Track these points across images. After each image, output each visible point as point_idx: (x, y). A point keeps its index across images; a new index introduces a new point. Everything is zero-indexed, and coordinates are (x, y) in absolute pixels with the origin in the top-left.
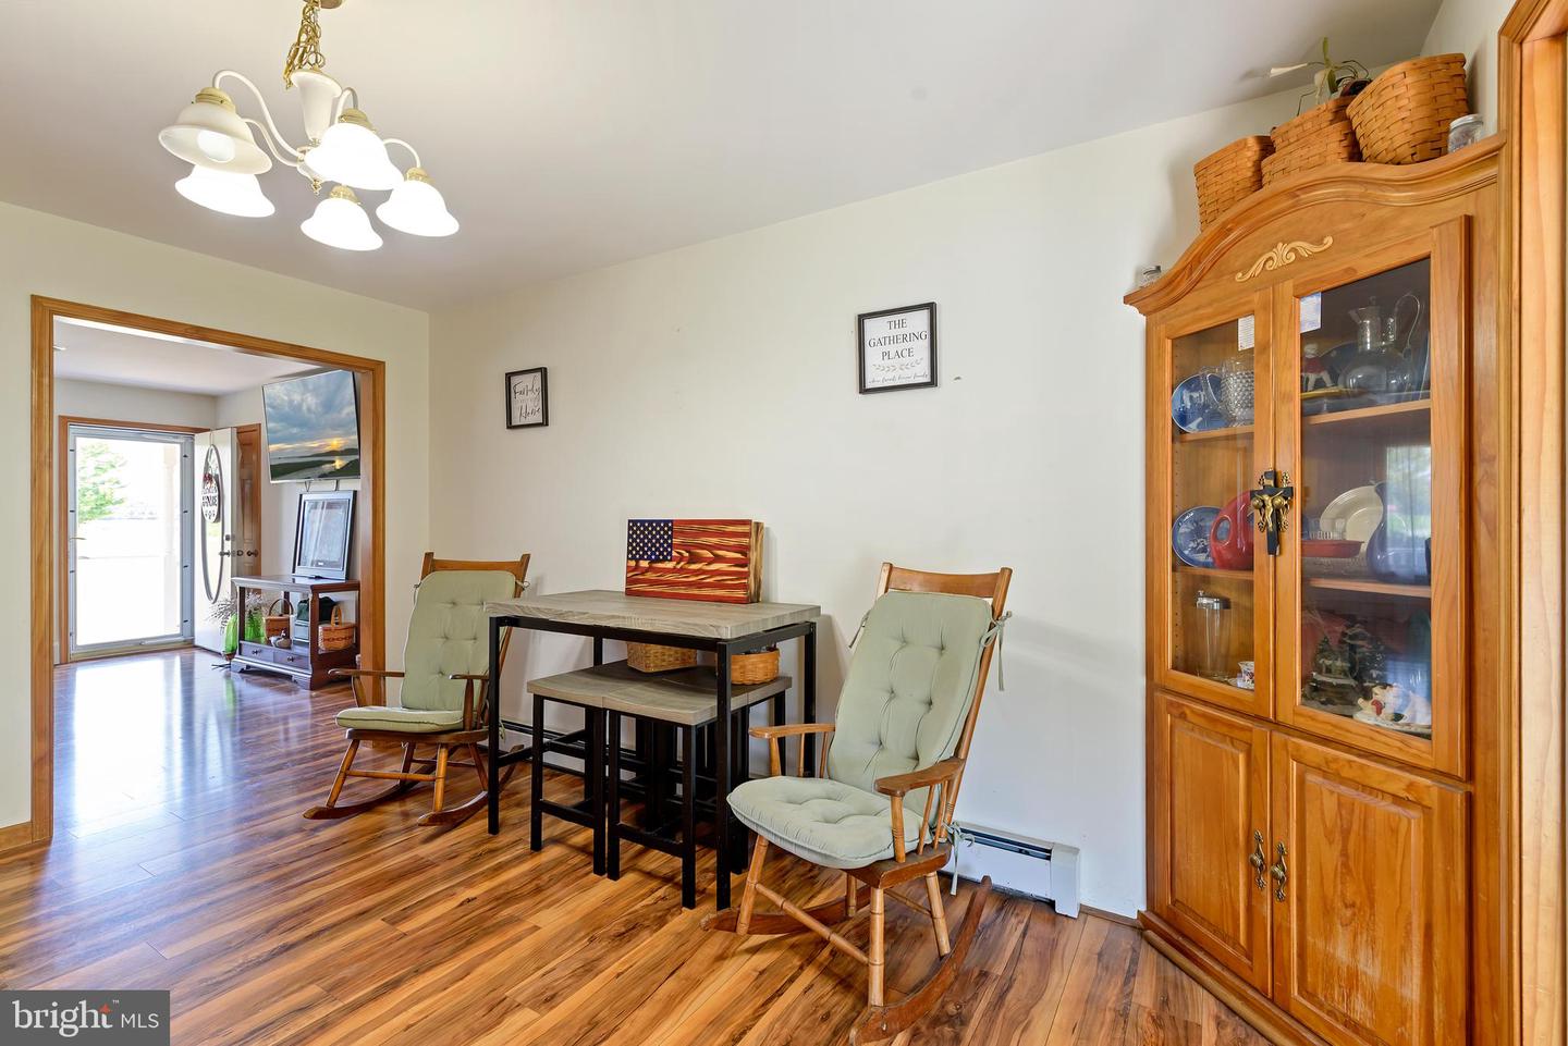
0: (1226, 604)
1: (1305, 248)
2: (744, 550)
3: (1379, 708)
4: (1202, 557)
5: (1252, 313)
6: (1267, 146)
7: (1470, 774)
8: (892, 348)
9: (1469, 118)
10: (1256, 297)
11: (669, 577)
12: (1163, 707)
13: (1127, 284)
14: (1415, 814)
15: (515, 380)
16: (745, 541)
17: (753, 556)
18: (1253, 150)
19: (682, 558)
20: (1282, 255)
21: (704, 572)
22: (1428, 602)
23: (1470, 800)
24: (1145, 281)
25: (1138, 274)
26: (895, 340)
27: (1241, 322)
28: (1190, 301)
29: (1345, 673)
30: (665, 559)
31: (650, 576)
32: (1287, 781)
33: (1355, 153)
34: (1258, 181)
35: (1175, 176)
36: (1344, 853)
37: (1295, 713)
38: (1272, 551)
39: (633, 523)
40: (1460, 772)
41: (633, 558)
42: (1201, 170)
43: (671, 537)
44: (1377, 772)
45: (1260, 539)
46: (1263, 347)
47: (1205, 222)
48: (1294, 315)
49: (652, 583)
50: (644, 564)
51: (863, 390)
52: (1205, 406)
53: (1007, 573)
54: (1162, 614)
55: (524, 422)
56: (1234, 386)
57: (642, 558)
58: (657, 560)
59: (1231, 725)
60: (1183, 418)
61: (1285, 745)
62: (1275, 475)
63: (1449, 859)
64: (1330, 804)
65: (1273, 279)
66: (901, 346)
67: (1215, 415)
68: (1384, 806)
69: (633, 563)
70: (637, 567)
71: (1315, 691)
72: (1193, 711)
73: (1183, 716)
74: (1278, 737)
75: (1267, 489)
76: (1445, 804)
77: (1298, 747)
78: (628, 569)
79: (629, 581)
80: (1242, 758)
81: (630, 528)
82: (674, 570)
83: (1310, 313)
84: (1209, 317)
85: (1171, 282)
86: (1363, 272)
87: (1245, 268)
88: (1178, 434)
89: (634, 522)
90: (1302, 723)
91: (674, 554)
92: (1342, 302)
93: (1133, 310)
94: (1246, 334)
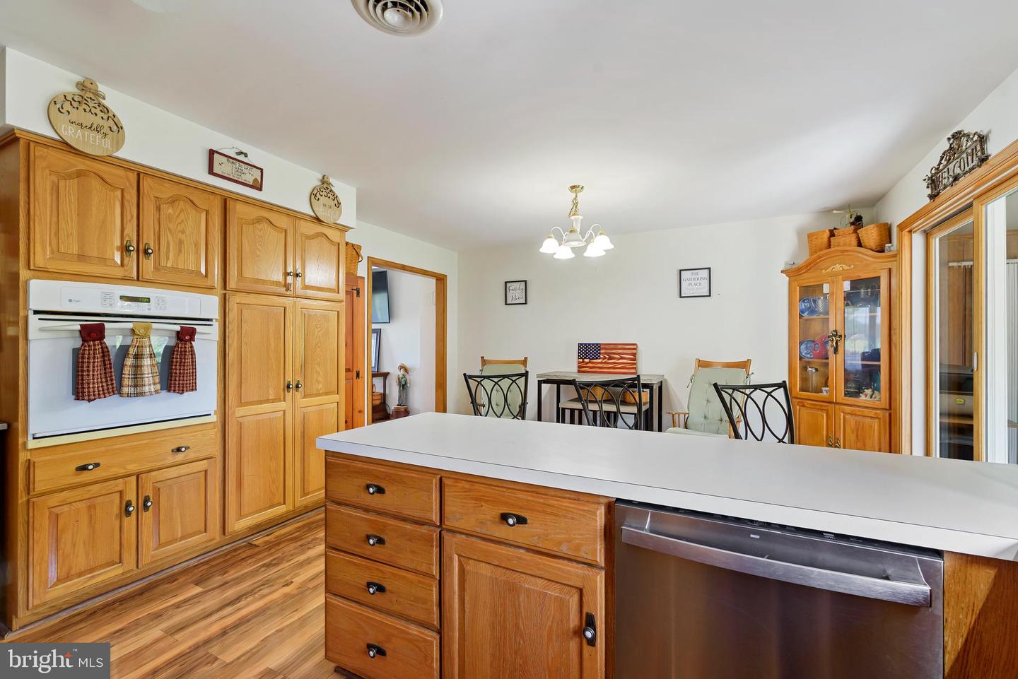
0: (817, 370)
1: (846, 267)
2: (634, 355)
3: (866, 396)
4: (809, 356)
5: (828, 283)
6: (832, 234)
7: (890, 409)
8: (693, 282)
9: (890, 245)
10: (830, 278)
11: (598, 365)
12: (796, 404)
13: (782, 267)
14: (877, 420)
15: (508, 285)
16: (634, 351)
17: (637, 356)
18: (827, 234)
19: (605, 358)
20: (838, 267)
21: (616, 363)
22: (879, 366)
23: (890, 415)
24: (789, 267)
25: (786, 264)
26: (694, 279)
27: (824, 285)
28: (806, 275)
29: (855, 389)
30: (597, 358)
31: (589, 365)
32: (840, 419)
33: (860, 245)
34: (829, 246)
35: (799, 233)
36: (857, 436)
37: (842, 399)
38: (835, 353)
39: (580, 345)
40: (888, 408)
41: (581, 358)
42: (810, 236)
43: (599, 350)
44: (866, 412)
45: (831, 350)
46: (832, 294)
47: (811, 254)
48: (842, 285)
49: (590, 367)
50: (587, 360)
51: (681, 297)
52: (810, 308)
53: (749, 361)
54: (795, 372)
55: (514, 302)
56: (820, 303)
57: (585, 358)
58: (593, 359)
59: (821, 406)
60: (802, 311)
61: (840, 409)
62: (836, 331)
63: (885, 429)
64: (853, 423)
65: (836, 274)
66: (696, 282)
67: (813, 311)
68: (868, 420)
69: (581, 360)
70: (583, 362)
71: (847, 394)
72: (808, 403)
73: (804, 406)
74: (837, 406)
75: (833, 335)
76: (884, 417)
77: (843, 409)
78: (579, 363)
79: (579, 367)
80: (825, 415)
81: (579, 347)
82: (601, 363)
83: (847, 286)
84: (814, 282)
85: (799, 269)
86: (863, 277)
87: (826, 269)
88: (801, 316)
89: (582, 344)
90: (844, 402)
91: (601, 356)
92: (856, 284)
93: (785, 275)
94: (826, 289)
